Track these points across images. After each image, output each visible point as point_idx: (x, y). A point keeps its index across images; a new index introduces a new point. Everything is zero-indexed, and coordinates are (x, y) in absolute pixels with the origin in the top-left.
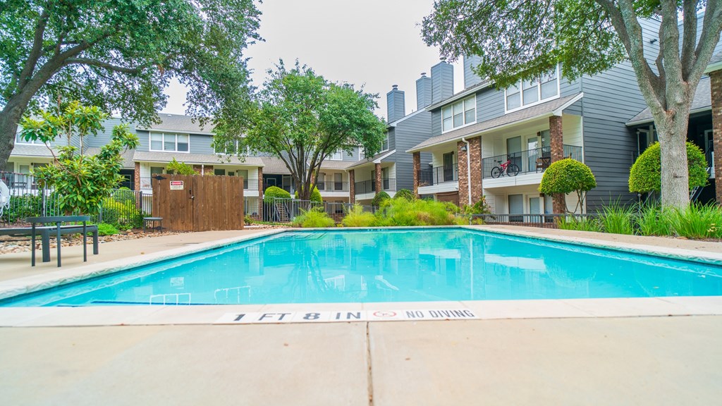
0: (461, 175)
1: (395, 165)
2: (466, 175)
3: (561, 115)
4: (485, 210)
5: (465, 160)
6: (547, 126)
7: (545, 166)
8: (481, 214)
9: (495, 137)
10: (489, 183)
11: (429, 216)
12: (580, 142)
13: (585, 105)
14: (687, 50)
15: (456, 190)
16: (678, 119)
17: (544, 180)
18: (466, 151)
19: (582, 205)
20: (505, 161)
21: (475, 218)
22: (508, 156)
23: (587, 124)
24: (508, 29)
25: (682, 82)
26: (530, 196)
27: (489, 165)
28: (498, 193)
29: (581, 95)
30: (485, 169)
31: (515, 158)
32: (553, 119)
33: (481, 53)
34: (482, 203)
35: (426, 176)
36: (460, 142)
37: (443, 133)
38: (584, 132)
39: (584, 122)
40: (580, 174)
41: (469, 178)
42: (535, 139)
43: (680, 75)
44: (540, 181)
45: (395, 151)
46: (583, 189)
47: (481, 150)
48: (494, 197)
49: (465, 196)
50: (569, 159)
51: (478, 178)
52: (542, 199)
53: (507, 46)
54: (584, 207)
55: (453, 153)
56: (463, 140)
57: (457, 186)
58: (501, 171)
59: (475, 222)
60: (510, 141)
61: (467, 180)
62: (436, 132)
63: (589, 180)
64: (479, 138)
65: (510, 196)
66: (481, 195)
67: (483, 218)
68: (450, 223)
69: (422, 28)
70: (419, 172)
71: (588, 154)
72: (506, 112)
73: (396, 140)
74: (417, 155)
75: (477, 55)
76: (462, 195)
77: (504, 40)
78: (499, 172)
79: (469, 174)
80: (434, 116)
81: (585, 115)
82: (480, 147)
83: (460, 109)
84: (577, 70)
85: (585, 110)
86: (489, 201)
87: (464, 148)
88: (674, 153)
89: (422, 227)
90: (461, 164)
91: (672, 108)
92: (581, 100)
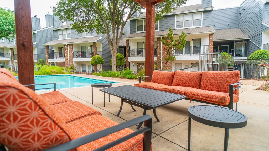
0: (66, 56)
1: (36, 48)
2: (67, 56)
3: (96, 42)
4: (74, 68)
5: (67, 51)
6: (92, 44)
7: (92, 56)
8: (73, 70)
9: (78, 45)
10: (75, 60)
11: (55, 71)
12: (101, 50)
13: (103, 40)
14: (117, 39)
15: (64, 61)
16: (115, 53)
17: (92, 61)
18: (67, 48)
19: (101, 68)
20: (81, 53)
21: (71, 72)
22: (82, 52)
23: (103, 45)
24: (81, 16)
25: (115, 45)
26: (88, 65)
27: (76, 54)
28: (78, 63)
29: (102, 37)
30: (74, 55)
31: (84, 52)
32: (94, 43)
33: (73, 21)
34: (73, 66)
35: (51, 55)
36: (65, 45)
37: (58, 39)
38: (102, 48)
39: (102, 45)
40: (100, 60)
41: (69, 57)
42: (90, 47)
43: (115, 44)
44: (90, 61)
45: (36, 43)
46: (101, 64)
47: (73, 49)
48: (77, 64)
49: (67, 63)
50: (98, 55)
51: (72, 58)
52: (91, 66)
53: (81, 21)
54: (102, 68)
55: (62, 47)
56: (67, 44)
57: (64, 60)
58: (79, 56)
59: (71, 73)
60: (82, 47)
61: (68, 58)
62: (55, 39)
63: (102, 61)
64: (72, 45)
65: (82, 64)
66: (73, 64)
67: (73, 72)
68: (63, 73)
69: (53, 9)
70: (48, 53)
71: (103, 54)
72: (81, 37)
73: (36, 38)
74: (47, 47)
75: (72, 21)
76: (66, 63)
77: (80, 19)
78: (79, 57)
79: (69, 56)
80: (54, 32)
81: (103, 43)
82: (73, 48)
83: (65, 32)
84: (100, 32)
85: (103, 41)
86: (76, 66)
87: (67, 47)
88: (114, 60)
89: (54, 75)
90: (66, 52)
91: (114, 50)
92: (101, 39)
